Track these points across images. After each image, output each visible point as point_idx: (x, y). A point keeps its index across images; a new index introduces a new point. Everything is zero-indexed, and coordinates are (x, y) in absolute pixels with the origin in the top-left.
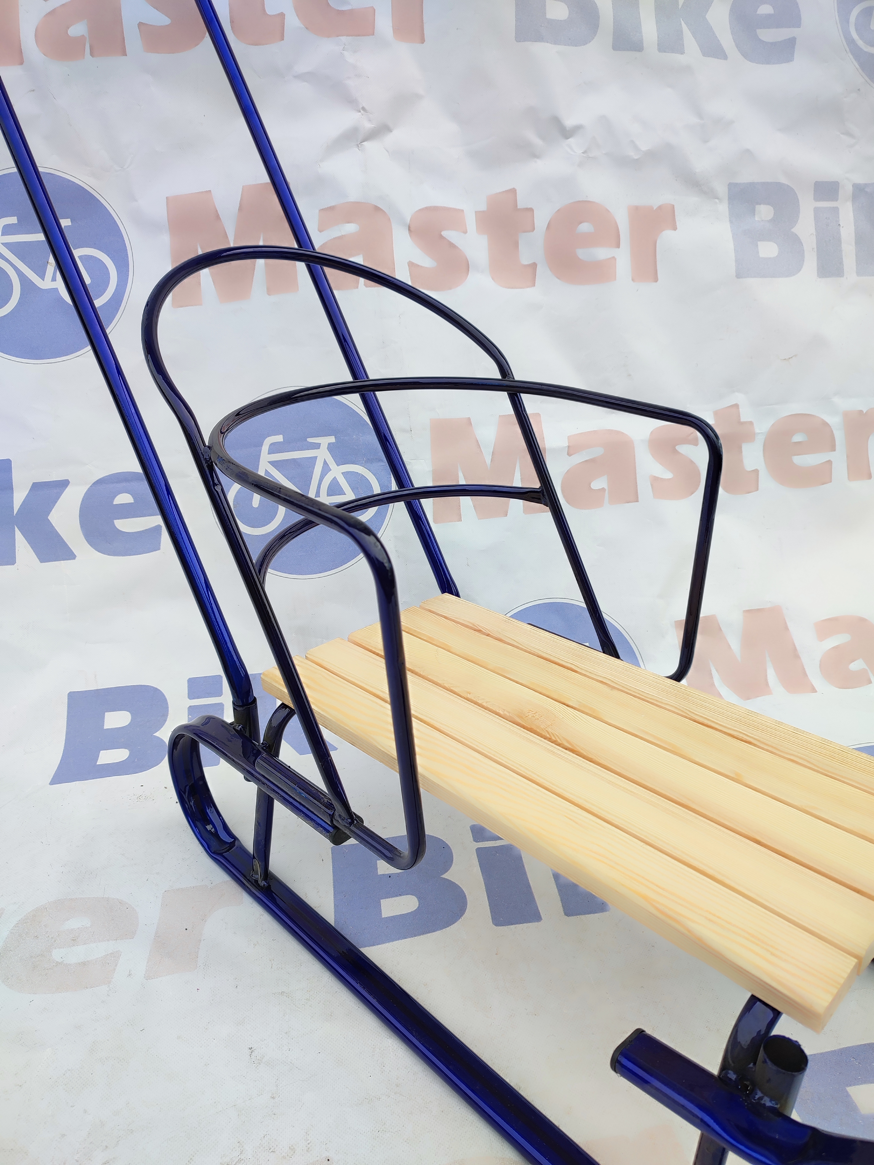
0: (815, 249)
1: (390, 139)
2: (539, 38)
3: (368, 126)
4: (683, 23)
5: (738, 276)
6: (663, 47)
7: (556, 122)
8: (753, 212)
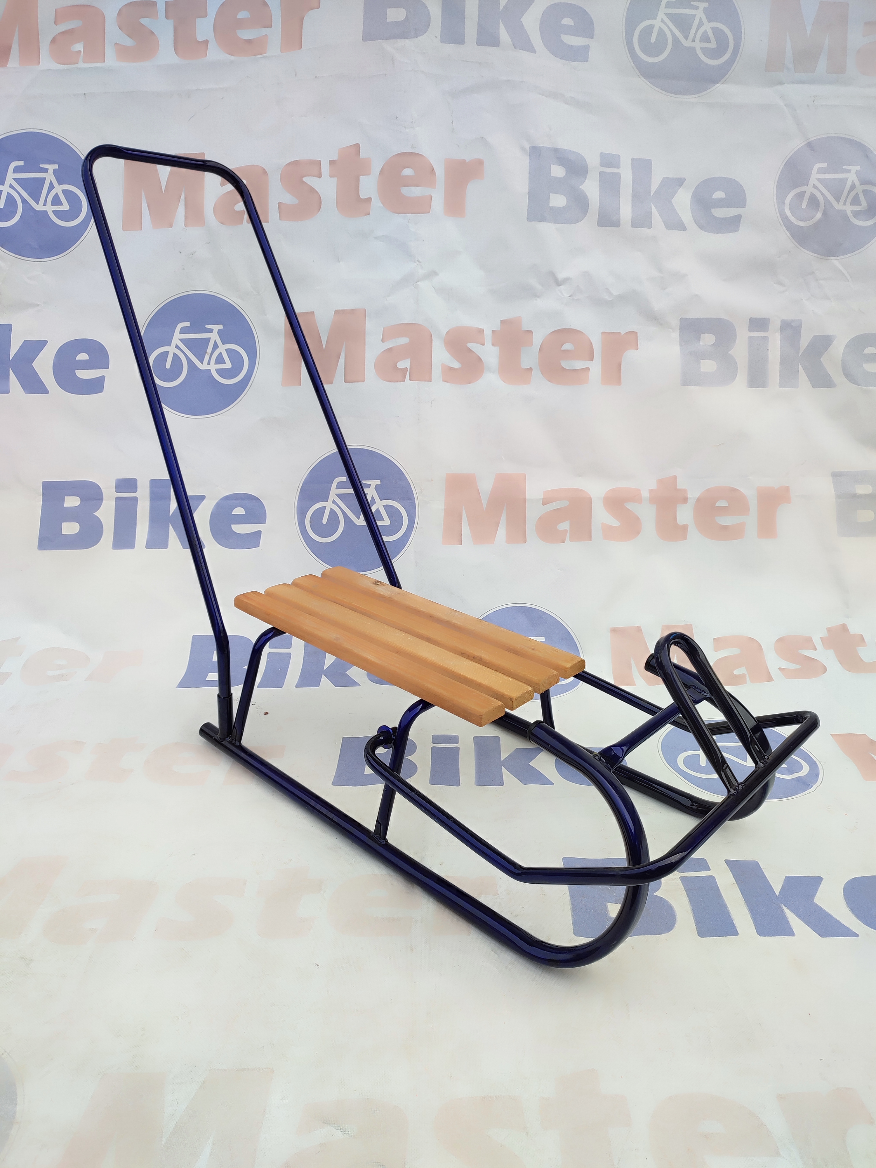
0: (747, 367)
1: (436, 280)
2: (543, 219)
3: (421, 272)
4: (653, 206)
6: (635, 224)
7: (552, 274)
8: (699, 339)
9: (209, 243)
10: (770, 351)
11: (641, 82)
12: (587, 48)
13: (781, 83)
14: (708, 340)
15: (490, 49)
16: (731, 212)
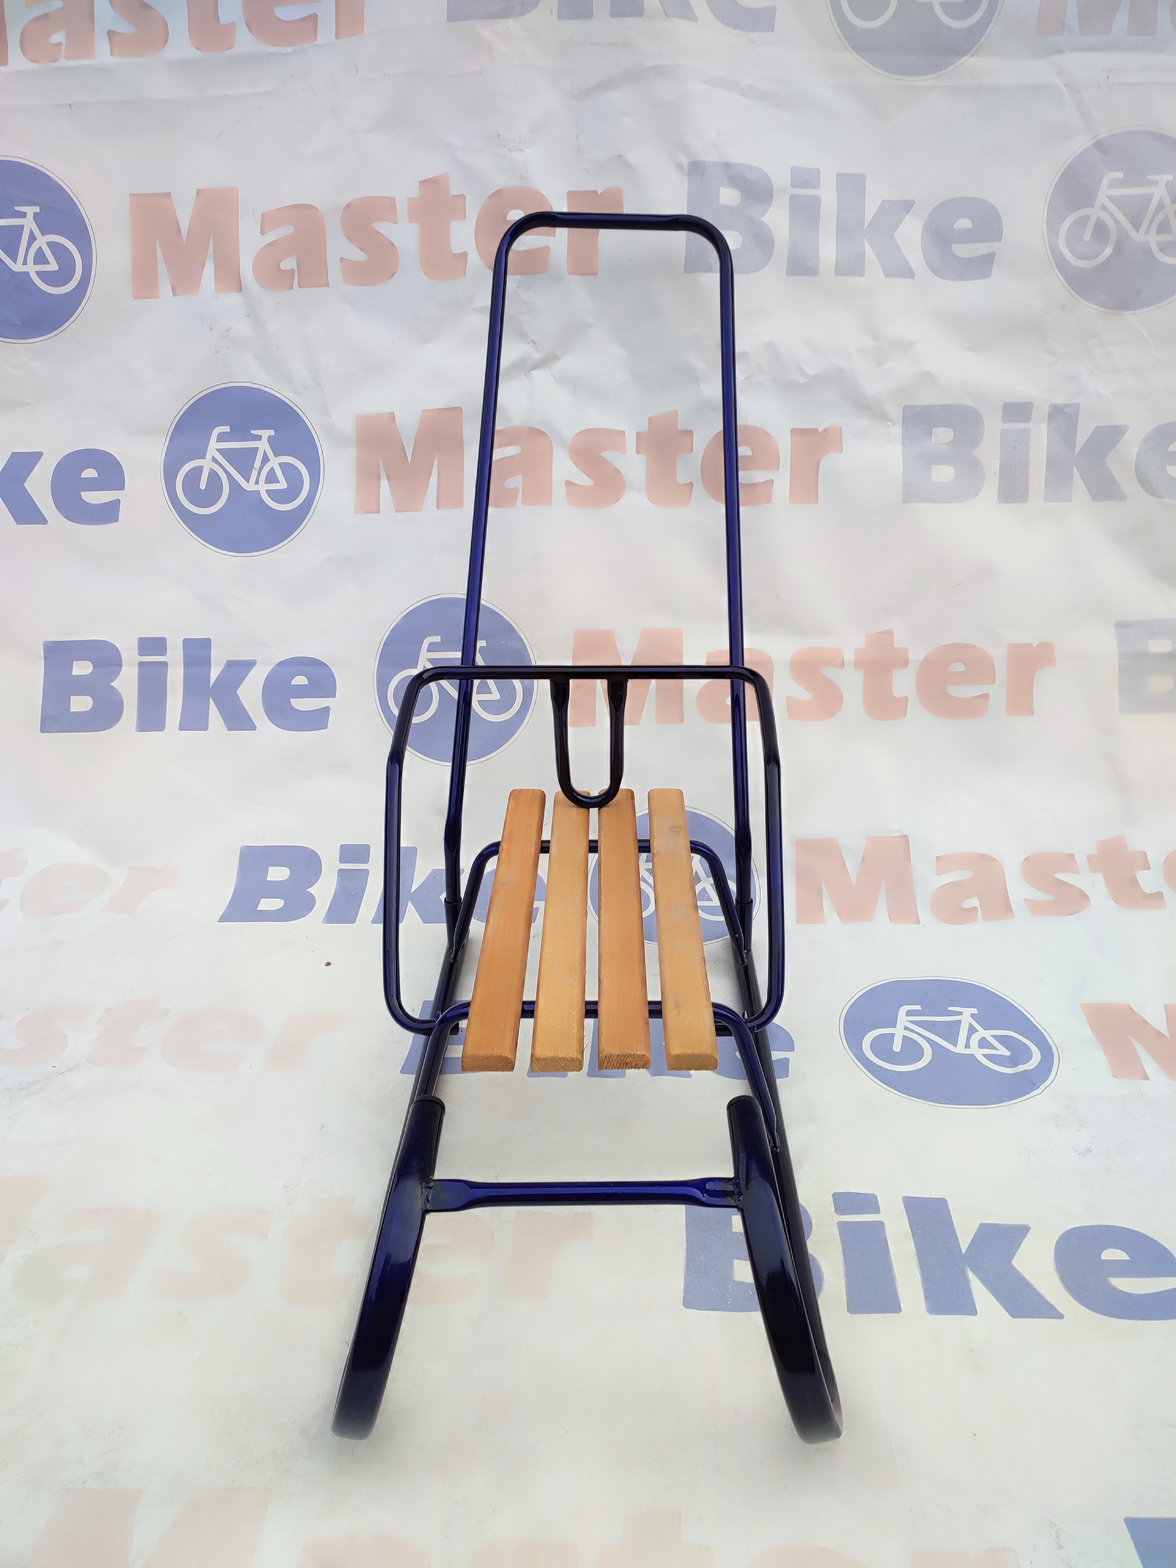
0: (998, 473)
1: (557, 367)
2: (708, 269)
4: (867, 243)
5: (904, 500)
8: (929, 434)
9: (249, 316)
10: (1032, 449)
11: (852, 60)
12: (772, 11)
13: (1060, 51)
14: (943, 435)
15: (630, 21)
16: (980, 249)
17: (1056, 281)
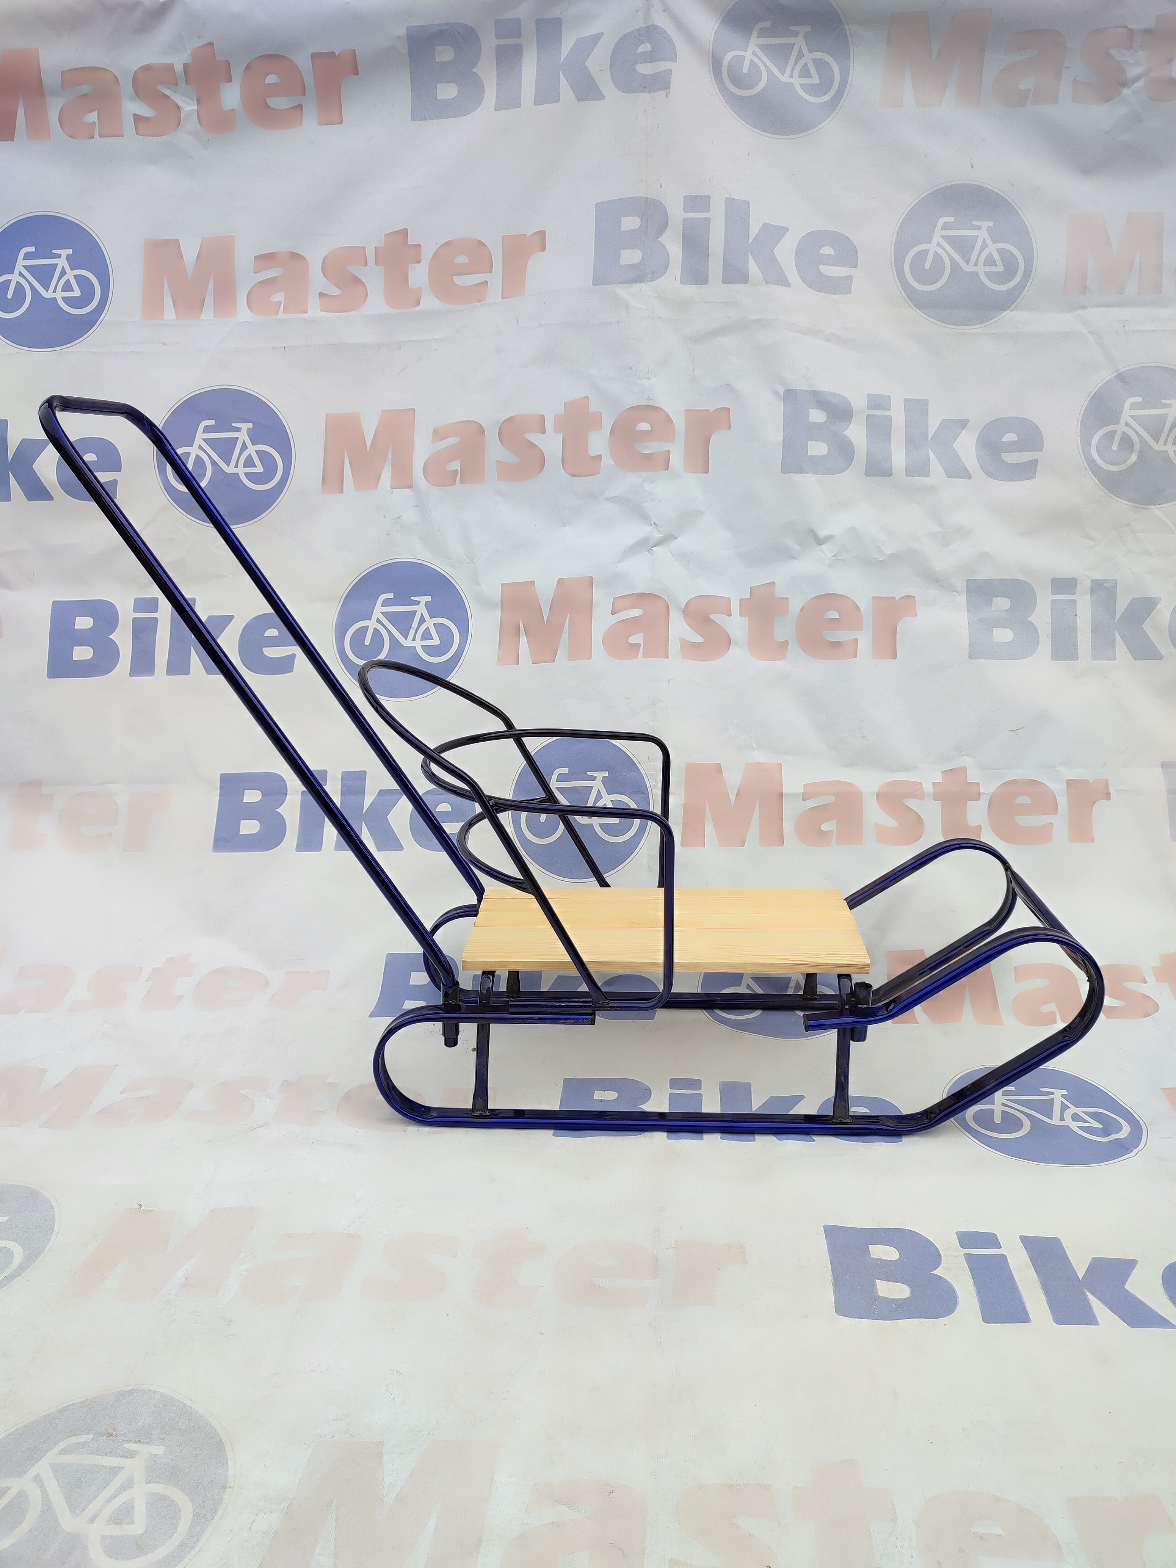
0: (1050, 636)
1: (674, 544)
2: (800, 470)
3: (658, 536)
4: (930, 451)
5: (971, 657)
7: (812, 533)
8: (990, 603)
9: (417, 506)
10: (1078, 616)
11: (915, 314)
12: (850, 278)
13: (1083, 307)
14: (1002, 603)
15: (738, 287)
16: (1025, 457)
17: (1091, 482)
